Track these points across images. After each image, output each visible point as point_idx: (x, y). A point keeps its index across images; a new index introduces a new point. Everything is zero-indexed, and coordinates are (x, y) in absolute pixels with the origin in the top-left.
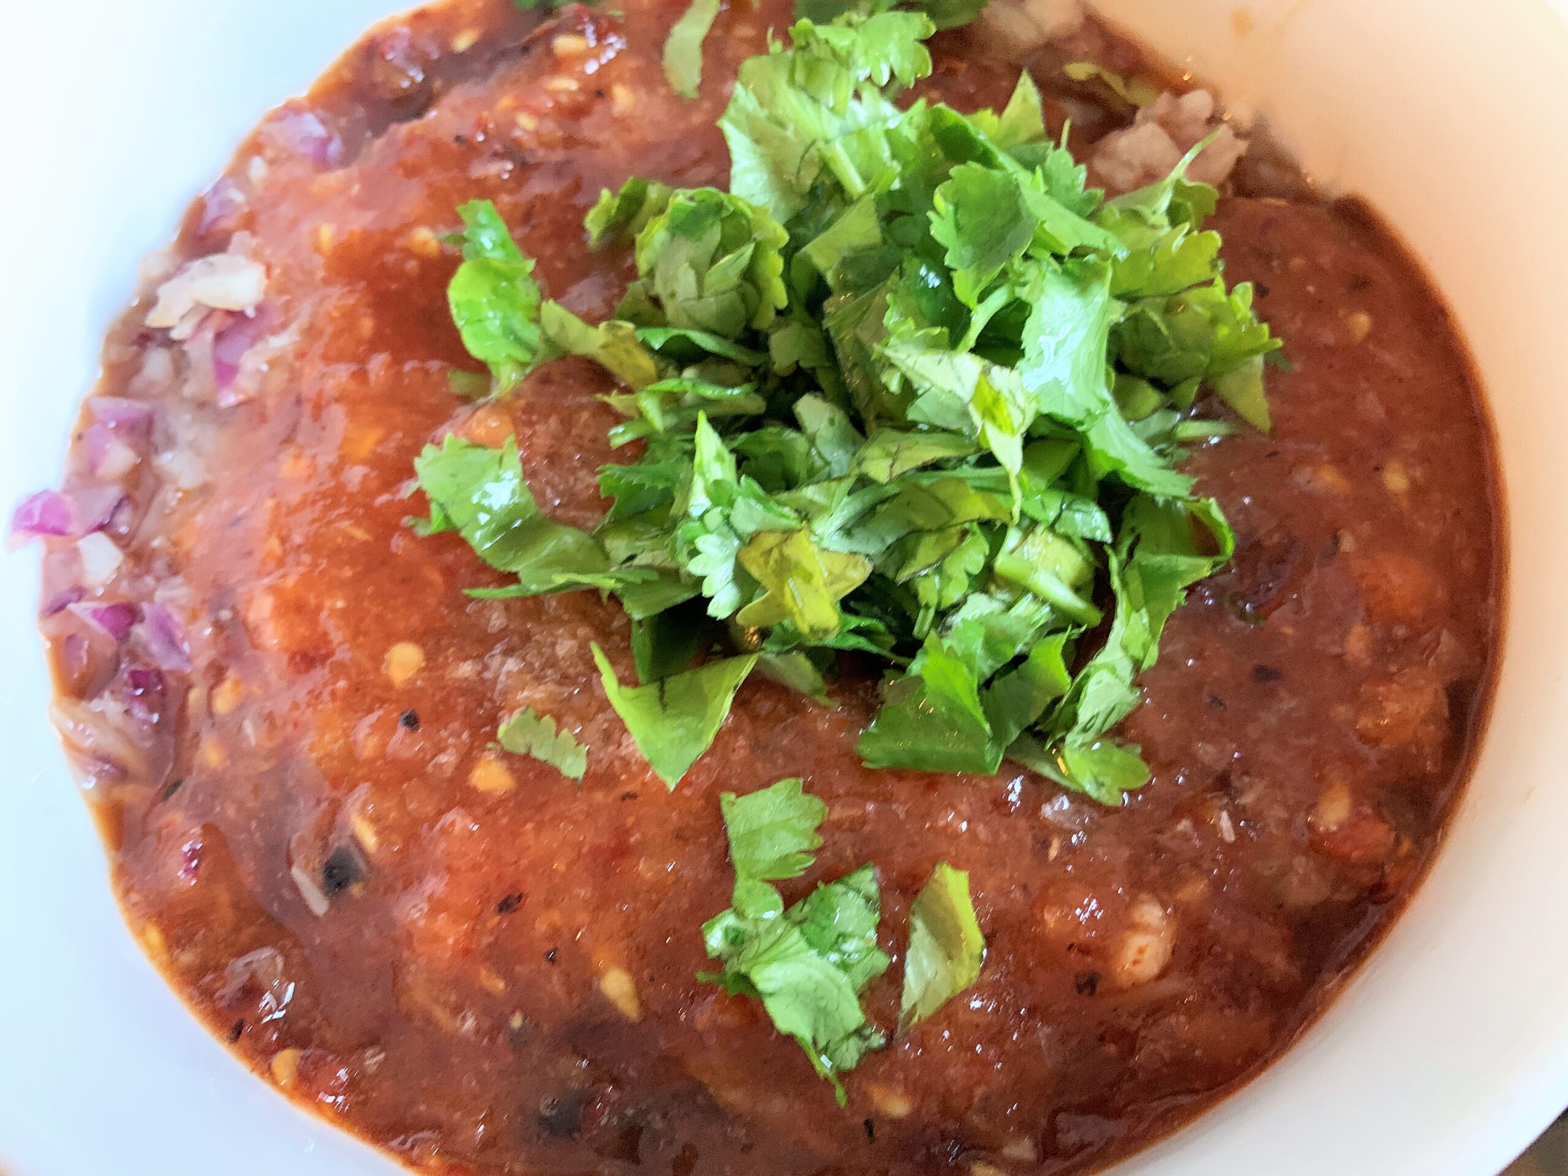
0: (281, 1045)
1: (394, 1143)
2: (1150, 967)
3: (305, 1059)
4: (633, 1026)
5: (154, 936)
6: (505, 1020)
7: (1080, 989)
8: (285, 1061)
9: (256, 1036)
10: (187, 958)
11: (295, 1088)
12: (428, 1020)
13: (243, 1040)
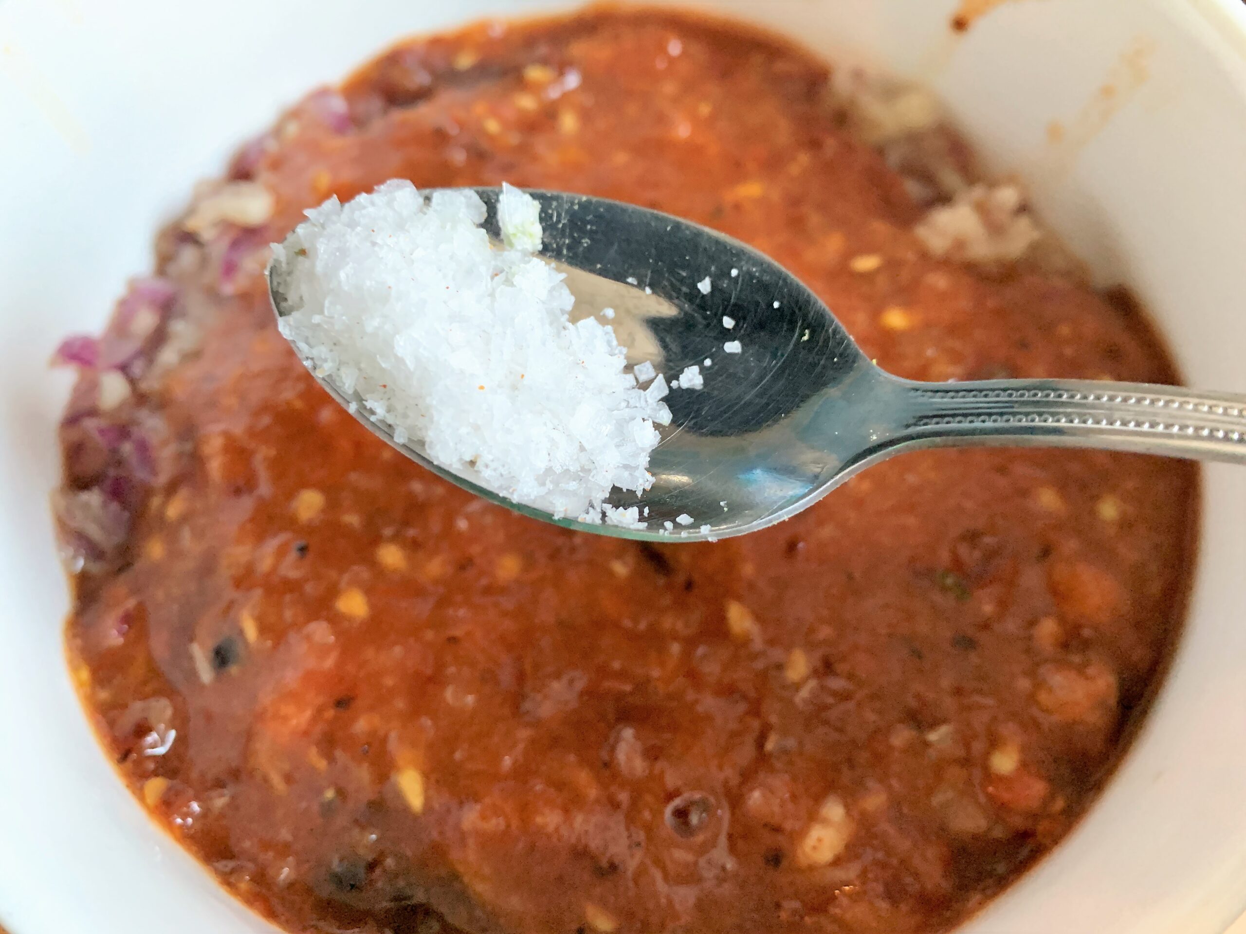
0: (155, 774)
1: (217, 865)
2: (825, 855)
3: (169, 789)
4: (415, 818)
5: (85, 674)
6: (320, 791)
7: (767, 861)
8: (156, 786)
9: (139, 763)
10: (104, 695)
11: (156, 807)
12: (266, 780)
13: (129, 764)
